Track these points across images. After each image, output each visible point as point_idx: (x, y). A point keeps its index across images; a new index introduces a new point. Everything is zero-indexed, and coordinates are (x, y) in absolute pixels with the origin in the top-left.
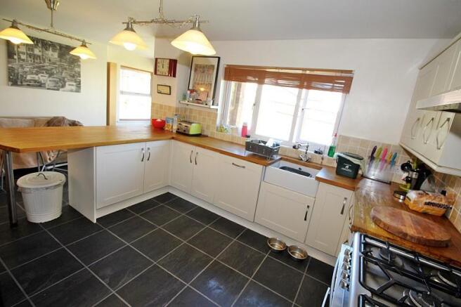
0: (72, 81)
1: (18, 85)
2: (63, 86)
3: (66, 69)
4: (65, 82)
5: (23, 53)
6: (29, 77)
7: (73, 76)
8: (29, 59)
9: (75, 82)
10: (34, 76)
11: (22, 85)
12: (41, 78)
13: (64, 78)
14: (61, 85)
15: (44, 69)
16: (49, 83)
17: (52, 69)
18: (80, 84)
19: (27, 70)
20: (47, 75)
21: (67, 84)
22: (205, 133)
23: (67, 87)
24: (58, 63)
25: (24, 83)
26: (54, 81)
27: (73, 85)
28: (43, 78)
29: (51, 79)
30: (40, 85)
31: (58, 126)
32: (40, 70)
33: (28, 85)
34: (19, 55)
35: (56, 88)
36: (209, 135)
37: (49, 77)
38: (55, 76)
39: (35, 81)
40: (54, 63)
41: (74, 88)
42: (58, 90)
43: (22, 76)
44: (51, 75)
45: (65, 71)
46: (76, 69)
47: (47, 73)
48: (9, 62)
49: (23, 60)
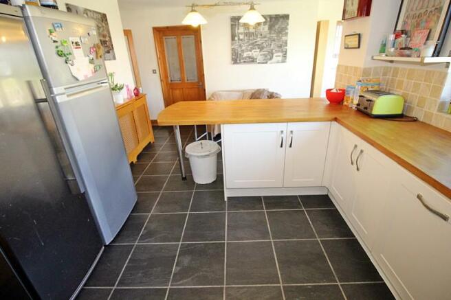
0: (279, 51)
1: (238, 63)
2: (271, 59)
3: (274, 40)
4: (273, 54)
5: (242, 34)
6: (245, 55)
7: (281, 47)
8: (246, 38)
9: (282, 51)
10: (249, 52)
11: (240, 63)
12: (254, 54)
13: (272, 50)
14: (269, 57)
15: (257, 45)
16: (260, 58)
17: (262, 43)
18: (286, 54)
19: (244, 48)
20: (258, 50)
21: (275, 55)
22: (413, 114)
23: (275, 59)
24: (268, 36)
25: (242, 61)
26: (264, 55)
27: (279, 56)
28: (256, 53)
29: (262, 53)
30: (252, 60)
31: (258, 98)
32: (254, 45)
33: (245, 62)
34: (239, 36)
35: (265, 61)
36: (421, 119)
37: (260, 51)
38: (265, 49)
39: (249, 57)
40: (265, 37)
41: (280, 59)
42: (266, 63)
43: (240, 54)
44: (261, 49)
45: (273, 42)
46: (284, 38)
47: (258, 48)
48: (232, 45)
49: (241, 40)
